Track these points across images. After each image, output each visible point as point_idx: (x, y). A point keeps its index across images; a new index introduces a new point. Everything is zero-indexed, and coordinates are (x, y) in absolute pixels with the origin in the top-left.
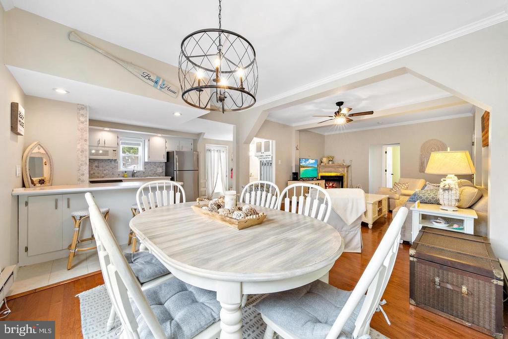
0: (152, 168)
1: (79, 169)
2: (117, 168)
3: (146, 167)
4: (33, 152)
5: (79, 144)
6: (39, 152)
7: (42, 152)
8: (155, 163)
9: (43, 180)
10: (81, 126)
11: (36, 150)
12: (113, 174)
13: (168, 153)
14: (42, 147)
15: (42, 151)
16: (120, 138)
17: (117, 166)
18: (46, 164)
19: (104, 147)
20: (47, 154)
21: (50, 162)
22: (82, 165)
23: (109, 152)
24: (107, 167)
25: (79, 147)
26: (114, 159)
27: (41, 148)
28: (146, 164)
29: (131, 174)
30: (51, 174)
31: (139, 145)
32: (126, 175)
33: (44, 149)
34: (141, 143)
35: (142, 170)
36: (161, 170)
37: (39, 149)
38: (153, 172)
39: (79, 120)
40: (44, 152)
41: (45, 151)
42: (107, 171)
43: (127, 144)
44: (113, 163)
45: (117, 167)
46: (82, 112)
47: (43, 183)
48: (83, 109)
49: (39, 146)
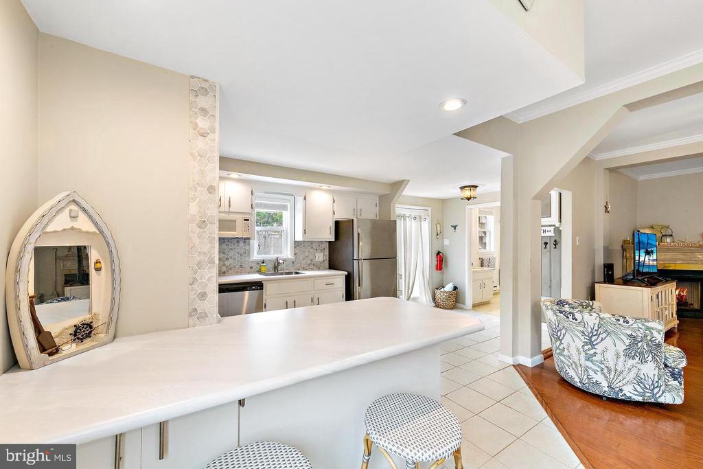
0: (307, 254)
1: (195, 280)
2: (249, 255)
3: (297, 251)
4: (49, 229)
5: (193, 199)
6: (72, 229)
7: (84, 229)
8: (312, 242)
9: (90, 325)
10: (200, 144)
11: (62, 222)
12: (241, 266)
13: (337, 223)
14: (84, 210)
15: (84, 224)
16: (256, 193)
17: (249, 251)
18: (98, 269)
19: (229, 212)
20: (102, 232)
21: (112, 262)
22: (200, 265)
23: (237, 223)
24: (231, 254)
25: (193, 209)
26: (245, 236)
27: (82, 215)
28: (297, 244)
29: (271, 266)
30: (114, 304)
31: (285, 208)
32: (263, 269)
33: (90, 217)
34: (289, 204)
35: (290, 256)
36: (322, 257)
37: (73, 217)
38: (309, 262)
39: (196, 127)
40: (93, 229)
41: (96, 224)
42: (231, 261)
43: (265, 206)
44: (241, 244)
45: (248, 253)
46: (202, 101)
47: (89, 335)
48: (205, 91)
49: (74, 207)
